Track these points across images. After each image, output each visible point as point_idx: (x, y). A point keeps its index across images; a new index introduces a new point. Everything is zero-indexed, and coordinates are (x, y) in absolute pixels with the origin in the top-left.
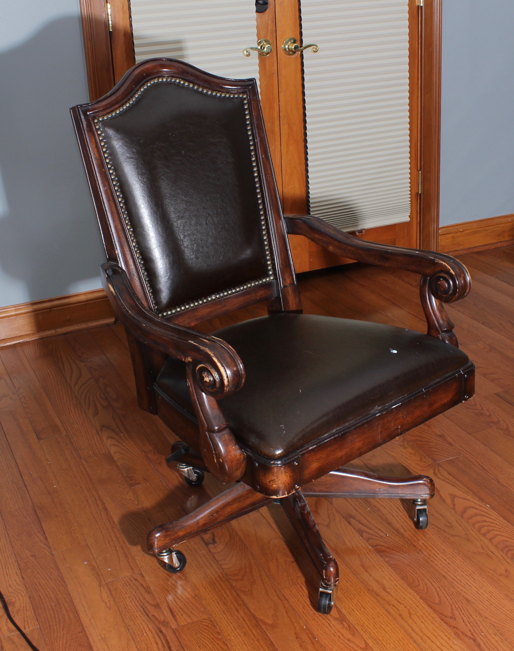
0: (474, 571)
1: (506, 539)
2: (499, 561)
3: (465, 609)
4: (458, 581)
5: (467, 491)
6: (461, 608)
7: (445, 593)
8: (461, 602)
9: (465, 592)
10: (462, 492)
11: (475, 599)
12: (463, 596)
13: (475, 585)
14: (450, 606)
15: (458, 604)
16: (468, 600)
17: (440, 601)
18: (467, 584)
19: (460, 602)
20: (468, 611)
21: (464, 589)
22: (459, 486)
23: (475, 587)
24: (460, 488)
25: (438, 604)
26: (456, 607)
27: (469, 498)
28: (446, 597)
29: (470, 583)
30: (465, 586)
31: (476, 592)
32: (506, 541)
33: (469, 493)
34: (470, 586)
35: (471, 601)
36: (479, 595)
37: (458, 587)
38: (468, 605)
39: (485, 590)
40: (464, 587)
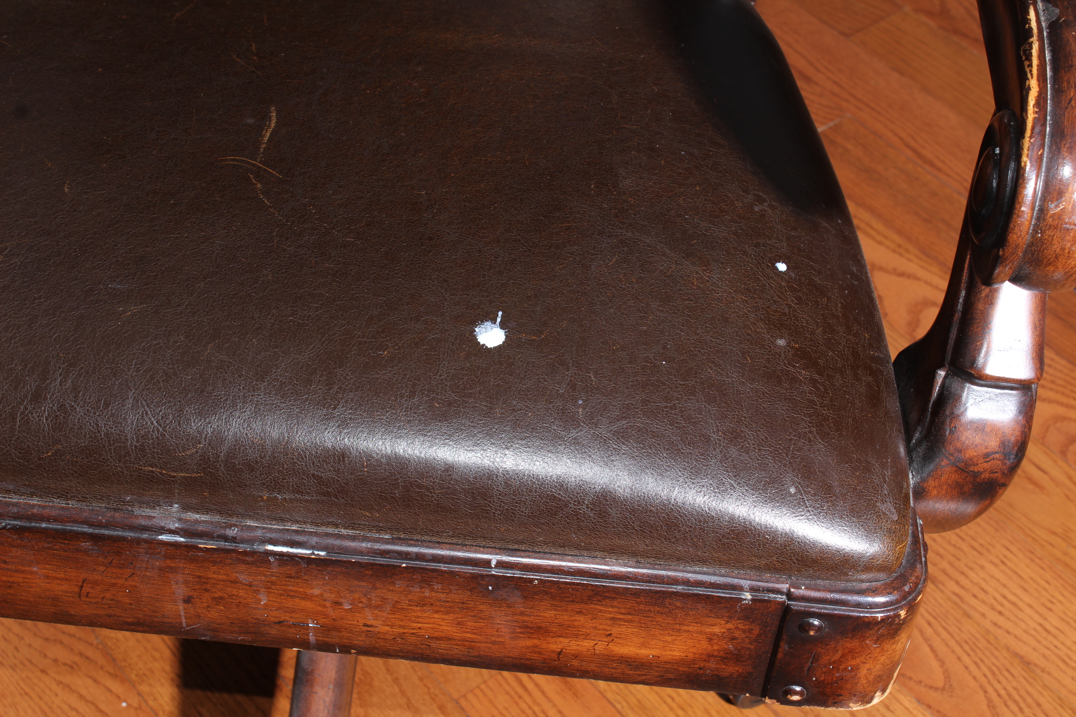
0: (1008, 544)
1: (1061, 411)
2: (1067, 496)
3: (1029, 700)
4: (975, 590)
5: (899, 246)
6: (1017, 697)
7: (952, 643)
8: (1008, 670)
9: (1008, 632)
10: (888, 247)
11: (1044, 656)
12: (1008, 649)
13: (1027, 599)
14: (981, 694)
15: (1004, 682)
16: (1026, 664)
17: (947, 676)
18: (1004, 597)
19: (1006, 674)
20: (1039, 705)
21: (1001, 620)
22: (872, 227)
23: (1030, 606)
24: (879, 238)
25: (943, 689)
26: (999, 695)
27: (913, 267)
28: (959, 658)
29: (1011, 592)
30: (1000, 608)
31: (1039, 628)
32: (1063, 419)
33: (907, 251)
34: (1014, 604)
35: (1036, 665)
36: (1050, 638)
37: (983, 615)
38: (1031, 680)
39: (1063, 616)
40: (1000, 613)
